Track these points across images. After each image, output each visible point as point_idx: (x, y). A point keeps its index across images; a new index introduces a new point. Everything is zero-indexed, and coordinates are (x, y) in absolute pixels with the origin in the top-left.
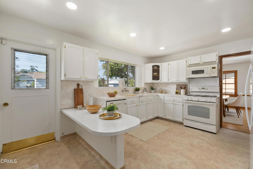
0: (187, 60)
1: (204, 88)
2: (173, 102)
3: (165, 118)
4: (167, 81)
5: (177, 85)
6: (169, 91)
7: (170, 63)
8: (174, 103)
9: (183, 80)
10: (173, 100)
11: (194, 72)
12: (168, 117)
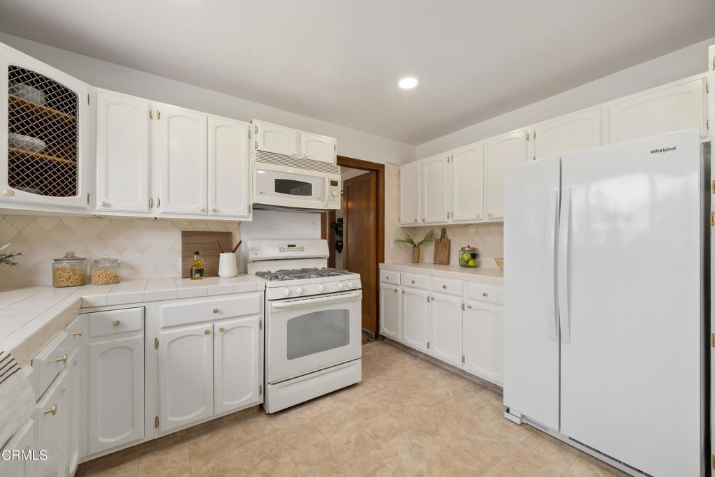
0: (253, 131)
1: (294, 246)
2: (208, 326)
3: (152, 434)
4: (145, 207)
5: (186, 235)
6: (133, 268)
7: (158, 106)
8: (218, 325)
9: (234, 209)
10: (216, 311)
11: (284, 186)
12: (174, 421)
